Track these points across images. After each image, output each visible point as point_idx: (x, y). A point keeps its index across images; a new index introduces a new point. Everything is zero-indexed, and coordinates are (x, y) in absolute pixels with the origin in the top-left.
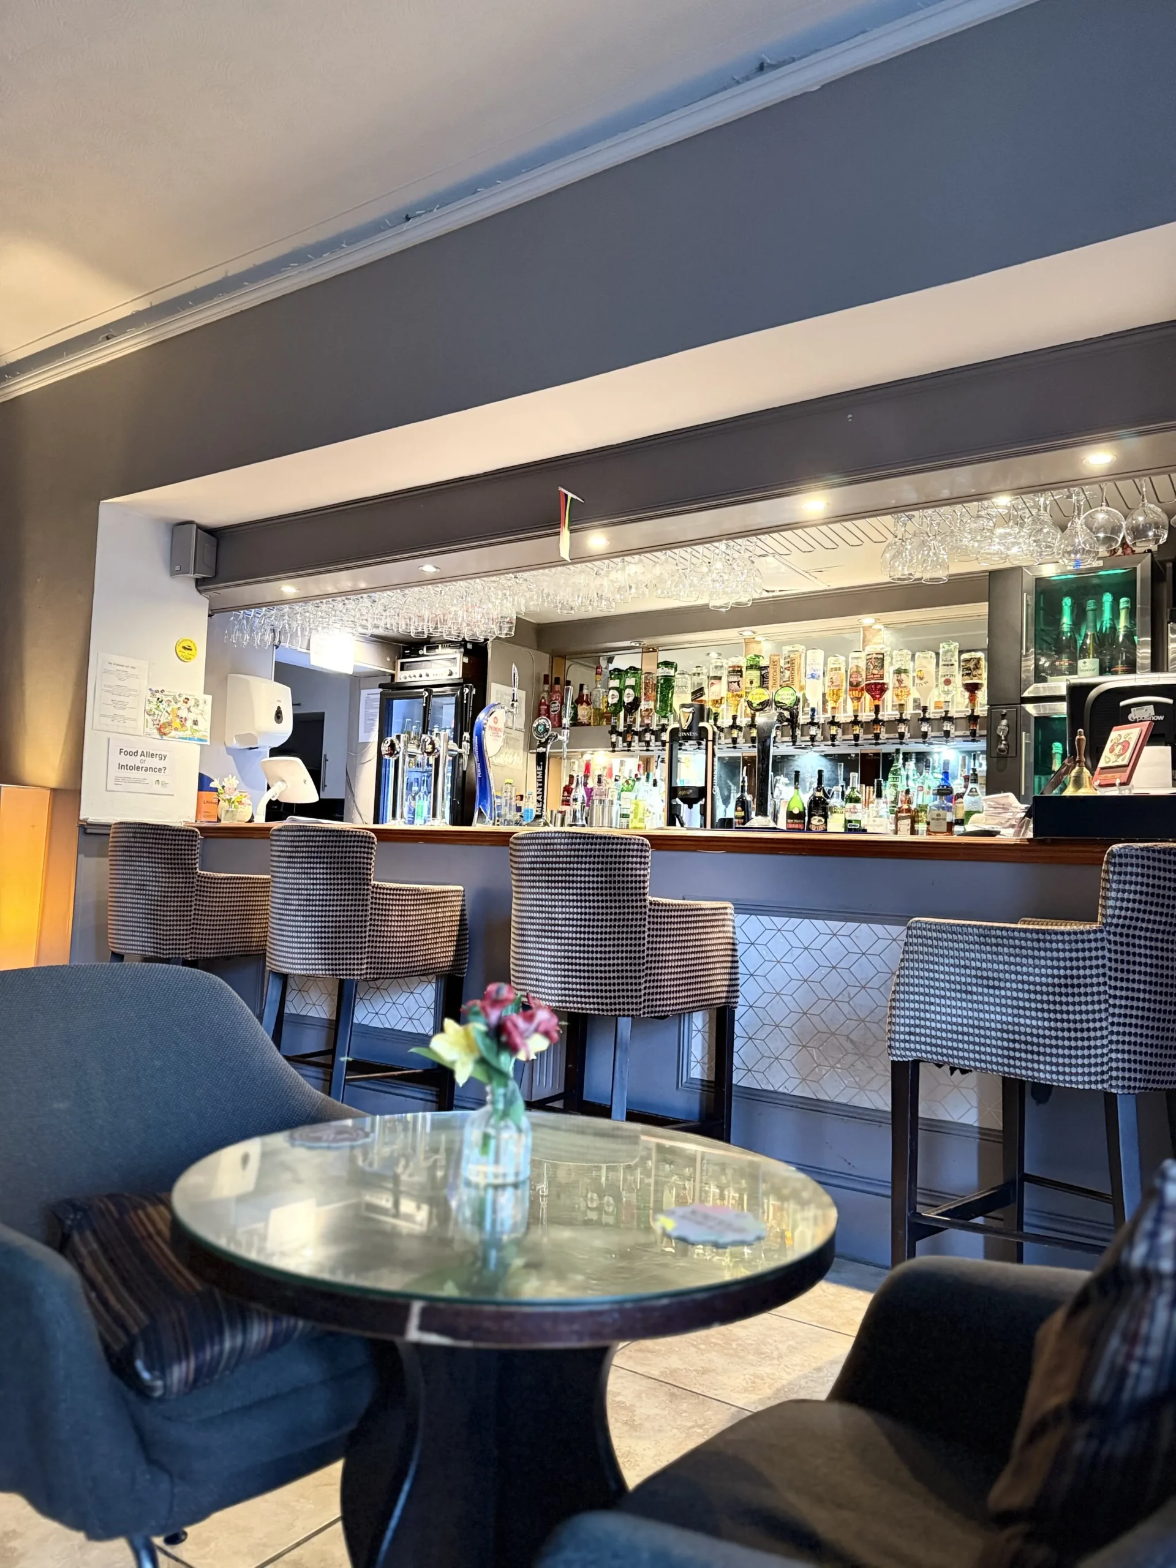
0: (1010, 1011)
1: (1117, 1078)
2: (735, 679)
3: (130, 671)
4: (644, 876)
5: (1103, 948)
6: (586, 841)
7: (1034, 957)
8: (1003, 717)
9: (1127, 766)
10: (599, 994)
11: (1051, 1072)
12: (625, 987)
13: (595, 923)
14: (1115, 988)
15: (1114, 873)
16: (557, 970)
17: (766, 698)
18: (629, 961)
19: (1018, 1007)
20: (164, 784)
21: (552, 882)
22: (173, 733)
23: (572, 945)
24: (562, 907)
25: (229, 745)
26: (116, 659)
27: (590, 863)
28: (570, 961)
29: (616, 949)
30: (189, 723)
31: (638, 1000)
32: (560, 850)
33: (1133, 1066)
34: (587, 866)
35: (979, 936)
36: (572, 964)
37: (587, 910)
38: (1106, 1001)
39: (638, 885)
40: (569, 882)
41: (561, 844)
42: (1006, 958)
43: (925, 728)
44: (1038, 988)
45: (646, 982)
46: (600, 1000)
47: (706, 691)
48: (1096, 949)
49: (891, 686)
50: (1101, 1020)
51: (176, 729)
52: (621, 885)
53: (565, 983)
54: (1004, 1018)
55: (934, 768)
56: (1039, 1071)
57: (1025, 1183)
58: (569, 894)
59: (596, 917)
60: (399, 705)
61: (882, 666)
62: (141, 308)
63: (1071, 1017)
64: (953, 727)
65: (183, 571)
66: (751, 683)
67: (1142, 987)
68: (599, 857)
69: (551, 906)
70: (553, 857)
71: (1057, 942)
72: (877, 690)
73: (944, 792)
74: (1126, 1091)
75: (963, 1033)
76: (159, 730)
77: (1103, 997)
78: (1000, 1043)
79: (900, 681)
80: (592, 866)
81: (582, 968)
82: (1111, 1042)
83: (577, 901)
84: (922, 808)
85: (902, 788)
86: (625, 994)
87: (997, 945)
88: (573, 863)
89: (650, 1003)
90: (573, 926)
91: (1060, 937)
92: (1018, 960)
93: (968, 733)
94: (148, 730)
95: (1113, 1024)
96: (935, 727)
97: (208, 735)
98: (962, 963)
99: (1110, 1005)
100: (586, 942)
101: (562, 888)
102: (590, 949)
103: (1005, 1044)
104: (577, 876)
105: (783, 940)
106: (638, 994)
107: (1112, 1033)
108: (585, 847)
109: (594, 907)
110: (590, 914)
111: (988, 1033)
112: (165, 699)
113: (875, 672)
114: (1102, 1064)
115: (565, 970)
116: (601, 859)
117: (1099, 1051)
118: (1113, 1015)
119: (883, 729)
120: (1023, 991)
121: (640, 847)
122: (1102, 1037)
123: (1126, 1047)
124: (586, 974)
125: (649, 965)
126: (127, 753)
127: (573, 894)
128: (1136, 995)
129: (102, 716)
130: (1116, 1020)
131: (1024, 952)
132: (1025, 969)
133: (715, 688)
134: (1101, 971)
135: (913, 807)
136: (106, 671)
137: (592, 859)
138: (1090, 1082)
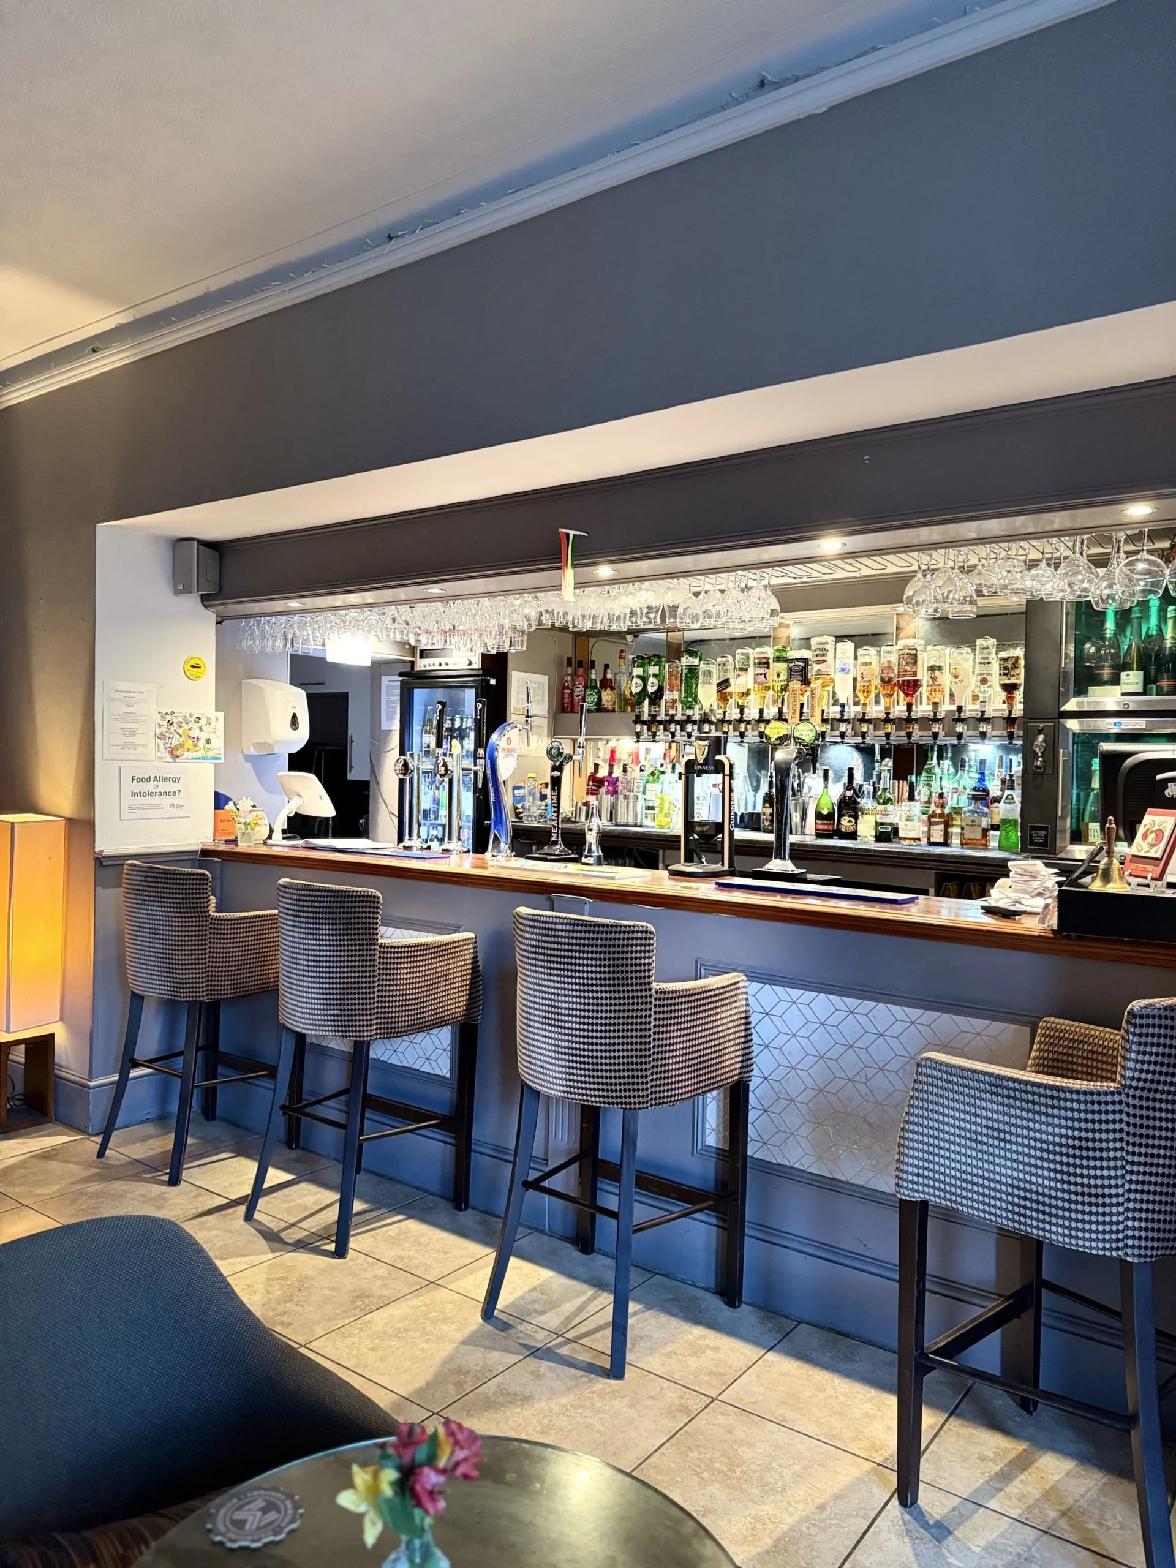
0: (1021, 1167)
1: (1133, 1247)
2: (762, 671)
3: (138, 696)
4: (649, 964)
5: (1121, 1112)
6: (588, 929)
7: (1047, 1115)
8: (1040, 732)
9: (1160, 860)
10: (605, 1087)
11: (1064, 1235)
12: (631, 1080)
13: (599, 1015)
14: (1133, 1154)
15: (1134, 1034)
16: (562, 1060)
17: (785, 732)
18: (634, 1053)
19: (1030, 1165)
20: (179, 807)
21: (554, 969)
22: (186, 754)
23: (576, 1036)
24: (565, 996)
25: (246, 752)
26: (123, 685)
27: (592, 952)
28: (574, 1052)
29: (621, 1041)
30: (202, 743)
31: (645, 1093)
32: (562, 937)
33: (1150, 1234)
34: (590, 955)
35: (991, 1085)
36: (576, 1055)
37: (591, 1001)
38: (1123, 1167)
39: (642, 974)
40: (572, 971)
41: (562, 930)
42: (1018, 1111)
43: (960, 728)
44: (1051, 1147)
45: (652, 1074)
46: (605, 1094)
47: (732, 681)
48: (1114, 1112)
49: (924, 683)
50: (1117, 1186)
51: (188, 750)
52: (625, 975)
53: (570, 1074)
54: (1015, 1174)
55: (970, 766)
56: (1050, 1232)
57: (1043, 1290)
58: (572, 984)
59: (600, 1008)
60: (420, 695)
61: (915, 663)
62: (124, 322)
63: (1086, 1181)
64: (990, 727)
65: (186, 590)
66: (778, 675)
67: (1162, 1152)
68: (601, 946)
69: (554, 994)
70: (554, 943)
71: (1072, 1101)
72: (911, 687)
73: (981, 796)
74: (1142, 1260)
75: (972, 1183)
76: (171, 753)
77: (1119, 1163)
78: (1010, 1199)
79: (934, 679)
80: (594, 956)
81: (586, 1060)
82: (1127, 1209)
83: (580, 991)
84: (958, 811)
85: (936, 789)
86: (631, 1087)
87: (1009, 1097)
88: (576, 951)
89: (658, 1095)
90: (576, 1016)
91: (1075, 1097)
92: (1030, 1115)
93: (1005, 733)
94: (159, 754)
95: (1130, 1191)
96: (971, 727)
97: (222, 752)
98: (973, 1110)
99: (1127, 1172)
100: (590, 1034)
101: (564, 976)
102: (594, 1041)
103: (1016, 1200)
104: (579, 965)
105: (798, 1013)
106: (645, 1087)
107: (1129, 1200)
108: (587, 935)
109: (597, 998)
110: (593, 1004)
111: (998, 1186)
112: (176, 721)
113: (909, 668)
114: (1117, 1232)
115: (569, 1061)
116: (603, 949)
117: (1114, 1219)
118: (1131, 1182)
119: (916, 727)
120: (1034, 1148)
121: (644, 935)
122: (1118, 1204)
123: (1144, 1215)
124: (591, 1067)
125: (656, 1057)
126: (139, 780)
127: (576, 984)
128: (1155, 1161)
129: (112, 745)
130: (1133, 1187)
131: (1037, 1108)
132: (1037, 1126)
133: (741, 680)
134: (1118, 1135)
135: (947, 811)
136: (113, 700)
137: (594, 949)
138: (1104, 1249)
